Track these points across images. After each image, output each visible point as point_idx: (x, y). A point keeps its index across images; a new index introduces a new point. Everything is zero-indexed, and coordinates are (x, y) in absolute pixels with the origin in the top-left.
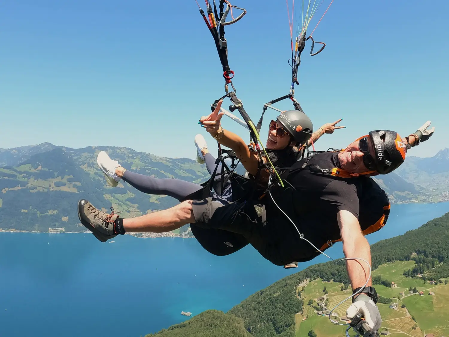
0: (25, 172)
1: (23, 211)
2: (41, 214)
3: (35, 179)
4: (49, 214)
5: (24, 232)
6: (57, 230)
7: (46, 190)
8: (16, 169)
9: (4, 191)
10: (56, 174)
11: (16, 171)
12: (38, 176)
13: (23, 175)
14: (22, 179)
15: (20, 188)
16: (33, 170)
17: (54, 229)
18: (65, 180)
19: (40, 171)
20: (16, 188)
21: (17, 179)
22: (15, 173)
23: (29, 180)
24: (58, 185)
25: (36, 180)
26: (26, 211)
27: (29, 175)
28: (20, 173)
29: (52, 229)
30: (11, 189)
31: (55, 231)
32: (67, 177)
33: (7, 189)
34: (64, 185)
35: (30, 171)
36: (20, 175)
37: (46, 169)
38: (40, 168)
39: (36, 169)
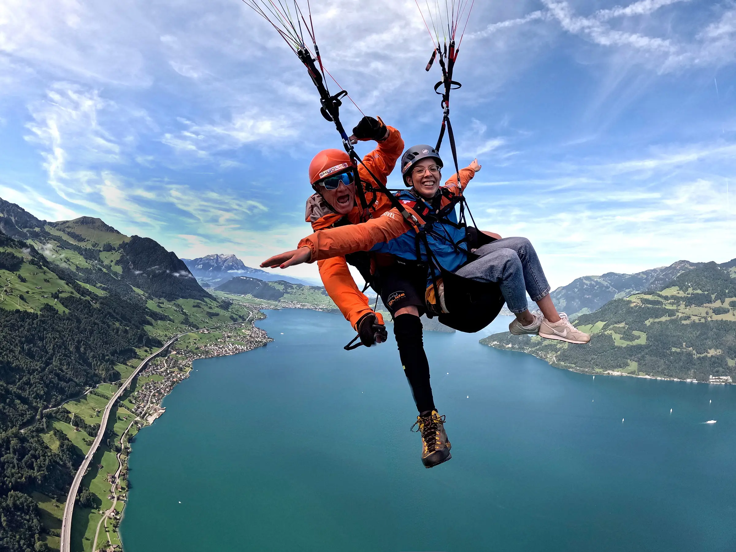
0: (673, 297)
1: (674, 349)
2: (698, 355)
3: (686, 306)
4: (709, 355)
5: (675, 380)
6: (721, 379)
7: (703, 321)
8: (660, 293)
9: (648, 323)
10: (713, 297)
11: (660, 296)
12: (690, 301)
13: (669, 301)
14: (669, 307)
15: (668, 318)
16: (682, 294)
17: (717, 377)
18: (726, 305)
19: (692, 294)
20: (663, 319)
21: (664, 306)
22: (660, 299)
23: (679, 308)
24: (717, 311)
25: (689, 307)
26: (678, 350)
27: (677, 300)
28: (666, 298)
29: (714, 378)
30: (657, 320)
31: (718, 380)
32: (728, 300)
33: (651, 320)
34: (726, 311)
35: (678, 295)
36: (667, 302)
37: (699, 292)
38: (690, 290)
39: (686, 293)
